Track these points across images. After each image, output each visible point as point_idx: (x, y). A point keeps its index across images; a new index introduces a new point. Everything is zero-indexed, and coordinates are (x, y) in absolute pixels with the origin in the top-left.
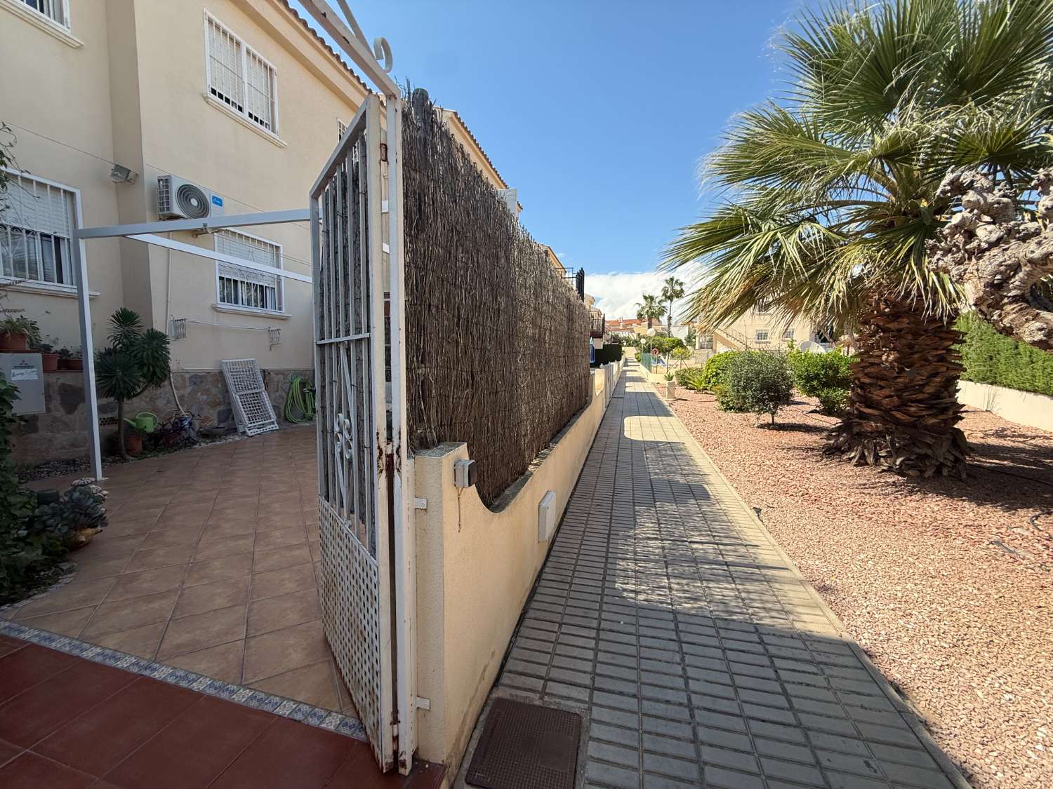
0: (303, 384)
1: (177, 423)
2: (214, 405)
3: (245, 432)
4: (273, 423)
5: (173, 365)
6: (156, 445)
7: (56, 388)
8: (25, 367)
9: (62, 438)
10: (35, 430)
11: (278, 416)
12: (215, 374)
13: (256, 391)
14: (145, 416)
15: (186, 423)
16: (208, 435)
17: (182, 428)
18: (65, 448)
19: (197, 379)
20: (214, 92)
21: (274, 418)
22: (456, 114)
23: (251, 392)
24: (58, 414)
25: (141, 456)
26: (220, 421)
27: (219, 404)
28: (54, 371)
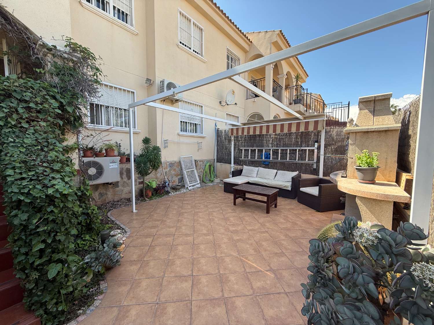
0: (210, 166)
1: (164, 184)
2: (177, 175)
3: (187, 188)
4: (198, 184)
5: (163, 160)
6: (156, 193)
7: (125, 170)
8: (113, 163)
9: (126, 190)
10: (118, 187)
11: (200, 180)
12: (178, 162)
13: (193, 170)
14: (153, 181)
15: (167, 184)
16: (174, 189)
17: (165, 186)
18: (127, 194)
19: (172, 165)
20: (181, 43)
21: (199, 182)
22: (281, 31)
23: (190, 170)
24: (125, 180)
25: (150, 198)
26: (179, 183)
27: (179, 175)
28: (125, 163)
